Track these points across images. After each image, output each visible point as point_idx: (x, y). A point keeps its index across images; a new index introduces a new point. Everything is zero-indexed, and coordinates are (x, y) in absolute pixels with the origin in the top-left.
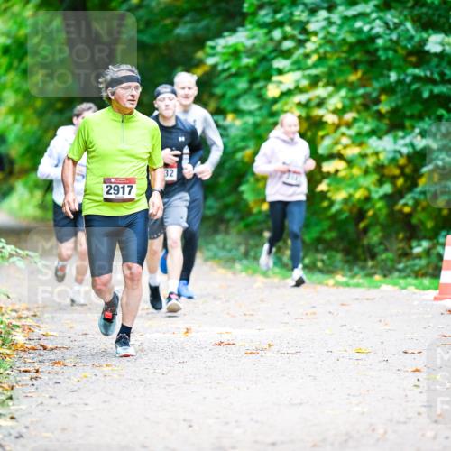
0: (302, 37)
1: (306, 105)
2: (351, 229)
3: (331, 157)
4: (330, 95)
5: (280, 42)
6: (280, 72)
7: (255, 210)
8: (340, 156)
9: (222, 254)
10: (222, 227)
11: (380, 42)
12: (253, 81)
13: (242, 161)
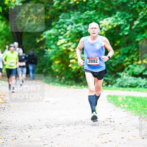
0: (65, 31)
1: (66, 47)
2: (76, 75)
3: (72, 59)
4: (72, 45)
5: (60, 32)
6: (60, 39)
7: (55, 71)
8: (74, 59)
9: (47, 81)
10: (47, 75)
11: (83, 32)
12: (54, 41)
13: (52, 60)
